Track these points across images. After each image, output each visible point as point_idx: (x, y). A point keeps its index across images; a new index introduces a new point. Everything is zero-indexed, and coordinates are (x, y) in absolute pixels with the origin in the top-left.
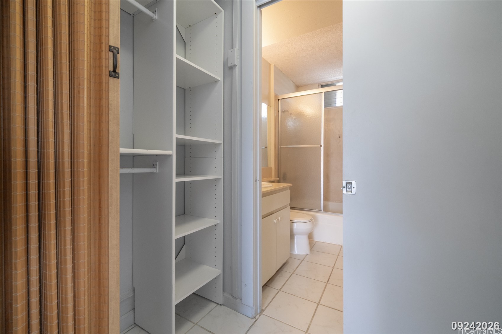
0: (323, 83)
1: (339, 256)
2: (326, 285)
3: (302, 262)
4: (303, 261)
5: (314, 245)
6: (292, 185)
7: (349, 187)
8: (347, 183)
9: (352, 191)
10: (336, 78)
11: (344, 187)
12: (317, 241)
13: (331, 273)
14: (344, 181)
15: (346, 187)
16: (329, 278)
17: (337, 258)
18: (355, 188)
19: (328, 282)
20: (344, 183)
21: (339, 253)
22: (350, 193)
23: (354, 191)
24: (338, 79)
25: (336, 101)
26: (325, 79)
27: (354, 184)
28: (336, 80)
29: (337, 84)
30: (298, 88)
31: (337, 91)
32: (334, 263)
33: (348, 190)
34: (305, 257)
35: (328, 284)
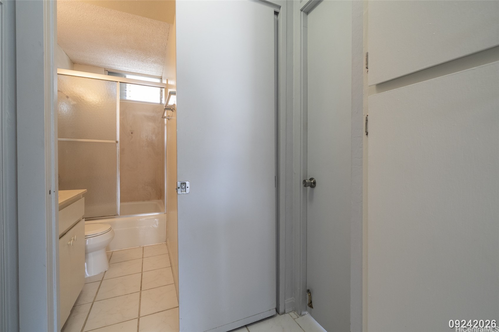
0: (110, 69)
1: (144, 259)
2: (141, 294)
3: (101, 282)
4: (103, 281)
5: (111, 256)
6: (87, 191)
7: (183, 187)
8: (181, 184)
9: (187, 191)
10: (127, 69)
11: (179, 188)
12: (113, 252)
13: (142, 278)
14: (179, 182)
15: (180, 187)
16: (141, 285)
17: (143, 260)
18: (189, 188)
19: (141, 289)
20: (179, 184)
21: (143, 255)
22: (185, 193)
23: (188, 190)
24: (130, 71)
25: (126, 94)
26: (114, 66)
27: (187, 183)
28: (126, 71)
29: (128, 76)
30: (74, 64)
31: (127, 84)
32: (141, 267)
33: (182, 190)
34: (104, 275)
35: (142, 292)
